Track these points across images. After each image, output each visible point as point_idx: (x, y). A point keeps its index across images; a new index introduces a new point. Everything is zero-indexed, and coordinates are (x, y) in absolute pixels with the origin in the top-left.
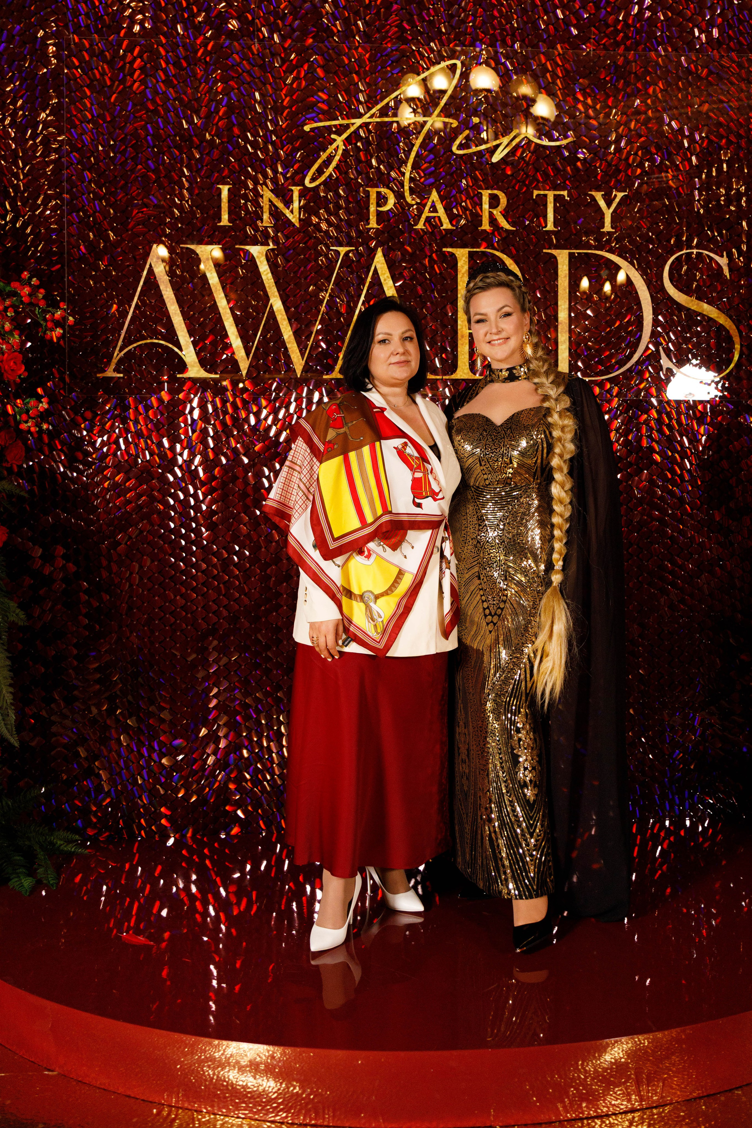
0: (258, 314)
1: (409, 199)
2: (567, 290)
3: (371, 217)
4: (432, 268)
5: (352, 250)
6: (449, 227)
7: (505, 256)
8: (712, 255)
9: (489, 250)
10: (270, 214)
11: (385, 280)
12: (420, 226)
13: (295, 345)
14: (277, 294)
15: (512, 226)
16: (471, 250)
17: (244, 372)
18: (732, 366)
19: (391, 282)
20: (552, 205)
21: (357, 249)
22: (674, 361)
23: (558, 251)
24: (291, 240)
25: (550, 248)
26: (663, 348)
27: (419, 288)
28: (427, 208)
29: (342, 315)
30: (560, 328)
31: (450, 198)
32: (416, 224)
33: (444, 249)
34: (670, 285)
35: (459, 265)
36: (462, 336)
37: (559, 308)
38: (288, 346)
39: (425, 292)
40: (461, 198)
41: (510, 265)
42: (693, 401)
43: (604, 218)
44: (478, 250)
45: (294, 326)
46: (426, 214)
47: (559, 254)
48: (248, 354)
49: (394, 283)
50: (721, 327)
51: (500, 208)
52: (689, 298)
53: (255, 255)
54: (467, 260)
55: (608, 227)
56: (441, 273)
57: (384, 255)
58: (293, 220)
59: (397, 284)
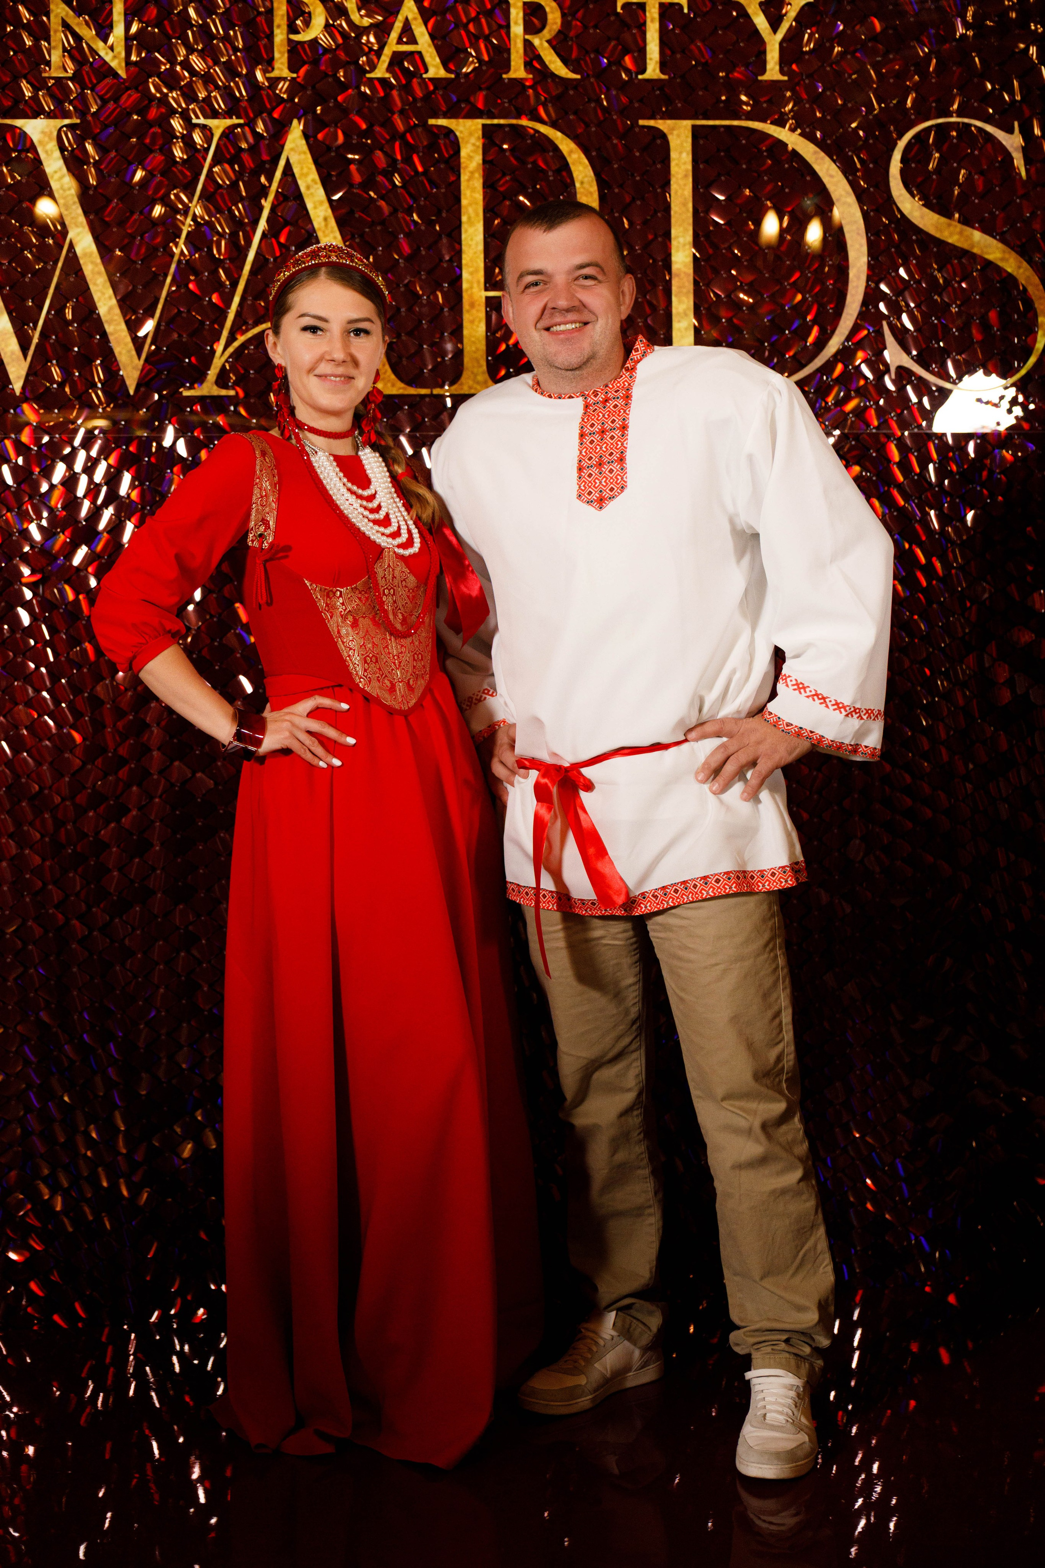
0: (46, 263)
1: (355, 17)
2: (690, 205)
3: (277, 55)
4: (408, 160)
5: (239, 125)
6: (442, 73)
7: (559, 134)
8: (989, 128)
9: (524, 122)
10: (65, 50)
11: (308, 188)
12: (381, 72)
13: (123, 326)
14: (82, 219)
15: (574, 71)
16: (489, 122)
17: (17, 386)
18: (1032, 360)
19: (321, 192)
20: (657, 25)
21: (251, 124)
22: (914, 353)
23: (669, 122)
24: (111, 105)
25: (652, 117)
26: (890, 325)
27: (382, 203)
28: (394, 35)
29: (219, 263)
30: (675, 283)
31: (443, 13)
32: (373, 68)
33: (432, 122)
34: (904, 191)
35: (464, 153)
36: (472, 305)
37: (674, 243)
38: (108, 328)
39: (395, 211)
40: (467, 13)
41: (571, 152)
42: (954, 436)
43: (764, 52)
44: (502, 121)
45: (122, 288)
46: (392, 46)
47: (673, 129)
48: (24, 348)
49: (329, 194)
50: (1011, 279)
51: (547, 34)
52: (943, 220)
53: (35, 139)
54: (480, 143)
55: (773, 72)
56: (426, 172)
57: (306, 135)
58: (114, 64)
59: (336, 197)
